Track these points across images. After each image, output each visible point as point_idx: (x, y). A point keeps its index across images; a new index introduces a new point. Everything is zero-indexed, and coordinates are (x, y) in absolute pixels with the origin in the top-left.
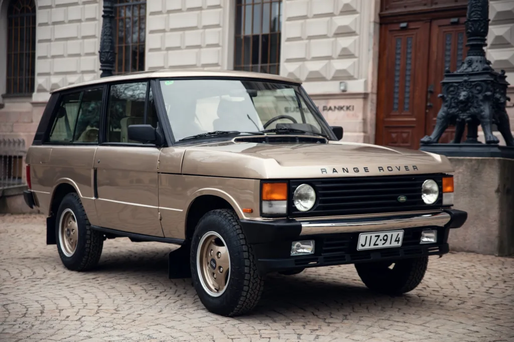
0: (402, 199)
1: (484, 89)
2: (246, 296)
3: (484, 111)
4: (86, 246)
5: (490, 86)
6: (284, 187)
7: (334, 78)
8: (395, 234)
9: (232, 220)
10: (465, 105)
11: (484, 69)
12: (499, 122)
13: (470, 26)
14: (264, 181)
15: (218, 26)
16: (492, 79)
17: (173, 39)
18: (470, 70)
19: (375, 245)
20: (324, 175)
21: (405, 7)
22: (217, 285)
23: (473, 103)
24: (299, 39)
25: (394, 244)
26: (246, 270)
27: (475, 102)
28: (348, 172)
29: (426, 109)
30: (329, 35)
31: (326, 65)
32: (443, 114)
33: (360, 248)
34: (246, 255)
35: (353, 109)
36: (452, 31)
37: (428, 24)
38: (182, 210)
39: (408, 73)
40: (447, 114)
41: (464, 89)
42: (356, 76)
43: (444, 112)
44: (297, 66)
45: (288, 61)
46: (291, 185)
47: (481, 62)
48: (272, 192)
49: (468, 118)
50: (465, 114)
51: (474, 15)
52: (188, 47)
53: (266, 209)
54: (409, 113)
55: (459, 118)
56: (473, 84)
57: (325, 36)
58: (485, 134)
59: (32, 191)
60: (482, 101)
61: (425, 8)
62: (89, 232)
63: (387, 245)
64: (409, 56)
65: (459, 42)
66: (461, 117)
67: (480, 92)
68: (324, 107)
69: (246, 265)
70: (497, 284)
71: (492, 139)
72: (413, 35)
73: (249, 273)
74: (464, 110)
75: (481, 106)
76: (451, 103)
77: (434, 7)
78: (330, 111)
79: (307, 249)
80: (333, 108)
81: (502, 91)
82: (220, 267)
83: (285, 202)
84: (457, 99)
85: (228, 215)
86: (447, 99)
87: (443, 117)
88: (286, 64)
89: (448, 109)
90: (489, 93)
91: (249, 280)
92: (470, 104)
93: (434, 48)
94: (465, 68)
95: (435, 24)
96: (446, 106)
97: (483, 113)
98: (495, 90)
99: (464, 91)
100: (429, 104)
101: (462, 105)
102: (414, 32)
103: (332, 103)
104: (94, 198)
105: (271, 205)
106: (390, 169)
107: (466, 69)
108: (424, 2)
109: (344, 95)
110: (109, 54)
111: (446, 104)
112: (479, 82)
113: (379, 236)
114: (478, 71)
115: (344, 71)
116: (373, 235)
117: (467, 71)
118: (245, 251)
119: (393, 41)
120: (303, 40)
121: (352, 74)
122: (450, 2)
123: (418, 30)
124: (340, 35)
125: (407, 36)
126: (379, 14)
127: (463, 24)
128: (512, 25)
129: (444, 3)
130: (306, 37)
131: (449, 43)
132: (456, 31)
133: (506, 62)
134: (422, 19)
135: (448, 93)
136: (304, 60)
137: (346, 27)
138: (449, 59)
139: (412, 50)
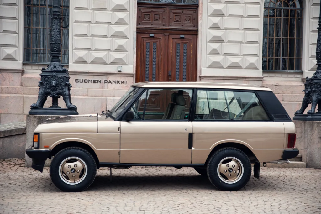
7: (112, 63)
21: (152, 25)
30: (108, 36)
31: (107, 54)
35: (126, 84)
36: (181, 42)
37: (168, 36)
39: (155, 63)
44: (85, 53)
45: (77, 49)
57: (105, 36)
61: (165, 27)
68: (105, 81)
77: (170, 27)
78: (110, 84)
80: (112, 82)
88: (74, 51)
93: (171, 51)
95: (171, 36)
102: (158, 40)
103: (111, 79)
108: (164, 24)
109: (120, 74)
115: (121, 59)
119: (144, 44)
120: (88, 36)
121: (126, 62)
122: (179, 26)
123: (160, 39)
124: (116, 37)
125: (153, 42)
126: (137, 27)
127: (186, 39)
128: (220, 43)
129: (176, 26)
130: (91, 35)
131: (178, 48)
132: (183, 42)
133: (219, 63)
134: (163, 33)
135: (318, 88)
136: (89, 49)
137: (121, 32)
138: (179, 57)
139: (156, 50)
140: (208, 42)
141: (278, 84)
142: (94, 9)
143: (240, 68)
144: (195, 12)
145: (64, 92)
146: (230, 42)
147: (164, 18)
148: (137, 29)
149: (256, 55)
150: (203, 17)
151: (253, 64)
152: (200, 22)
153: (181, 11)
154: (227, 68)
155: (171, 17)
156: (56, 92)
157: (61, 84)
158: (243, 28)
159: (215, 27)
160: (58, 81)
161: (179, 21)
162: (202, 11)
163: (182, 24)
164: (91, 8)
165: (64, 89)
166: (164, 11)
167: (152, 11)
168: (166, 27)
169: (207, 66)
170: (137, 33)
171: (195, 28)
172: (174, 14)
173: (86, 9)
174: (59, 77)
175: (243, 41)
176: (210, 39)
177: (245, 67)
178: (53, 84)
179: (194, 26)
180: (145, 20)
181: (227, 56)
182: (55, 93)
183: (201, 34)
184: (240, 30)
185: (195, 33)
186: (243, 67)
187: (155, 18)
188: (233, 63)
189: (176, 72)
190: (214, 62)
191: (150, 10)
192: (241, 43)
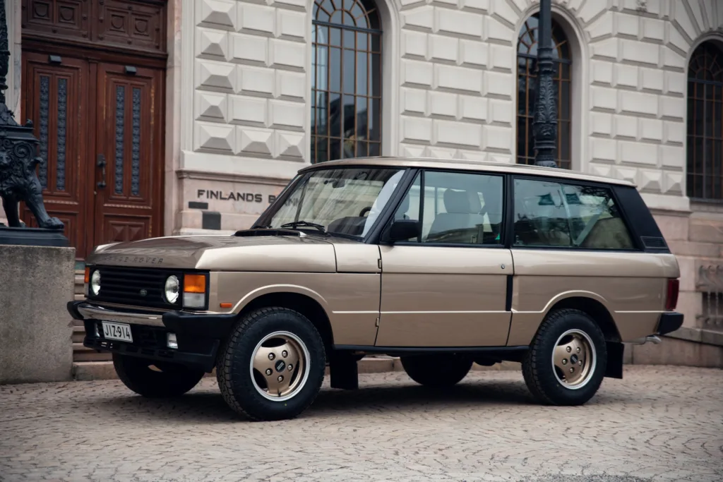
21: (55, 31)
29: (95, 190)
36: (127, 84)
39: (62, 132)
54: (67, 194)
61: (86, 41)
64: (62, 107)
65: (134, 100)
72: (69, 76)
77: (99, 43)
93: (103, 103)
95: (105, 67)
102: (69, 73)
108: (85, 33)
119: (36, 79)
122: (122, 42)
123: (76, 71)
125: (57, 77)
127: (138, 76)
128: (225, 95)
129: (114, 41)
131: (121, 99)
132: (132, 84)
133: (223, 140)
134: (84, 56)
138: (121, 122)
139: (66, 99)
140: (198, 89)
141: (342, 199)
143: (267, 155)
144: (158, 13)
145: (31, 183)
146: (245, 92)
147: (85, 19)
148: (23, 38)
149: (299, 129)
150: (182, 28)
151: (293, 148)
152: (176, 38)
153: (125, 6)
154: (239, 155)
155: (102, 18)
156: (6, 183)
157: (21, 162)
158: (271, 63)
159: (213, 53)
160: (15, 154)
161: (122, 29)
162: (180, 11)
163: (130, 40)
165: (28, 175)
168: (90, 42)
169: (197, 147)
170: (23, 50)
171: (160, 52)
172: (108, 10)
174: (15, 143)
175: (273, 94)
176: (202, 83)
177: (277, 155)
178: (5, 162)
179: (158, 47)
180: (35, 16)
181: (240, 127)
182: (4, 185)
183: (180, 67)
184: (266, 67)
185: (159, 63)
186: (273, 155)
187: (61, 16)
188: (255, 144)
189: (115, 157)
190: (214, 139)
192: (268, 98)
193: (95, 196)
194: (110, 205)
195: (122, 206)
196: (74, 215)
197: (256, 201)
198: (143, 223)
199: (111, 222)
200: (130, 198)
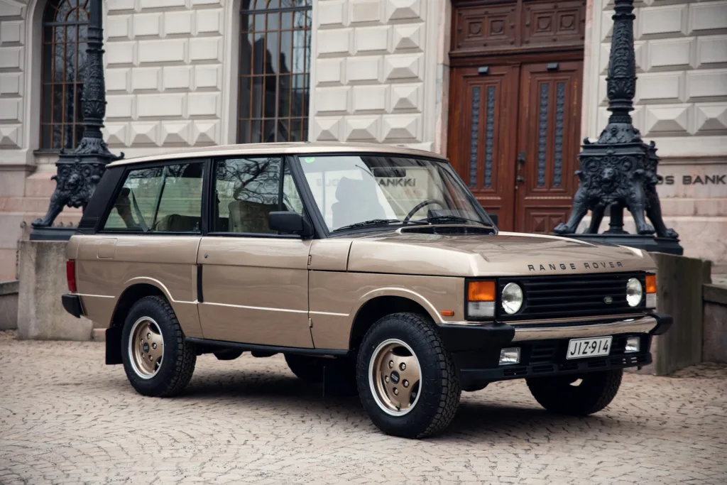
0: (608, 300)
1: (634, 165)
2: (442, 414)
3: (634, 193)
4: (177, 363)
5: (641, 161)
6: (491, 286)
7: (388, 140)
8: (604, 340)
9: (423, 326)
10: (611, 184)
11: (633, 141)
12: (650, 207)
13: (614, 85)
14: (469, 280)
15: (215, 61)
16: (644, 153)
17: (144, 78)
18: (614, 140)
19: (584, 353)
20: (532, 272)
21: (485, 45)
22: (397, 403)
23: (619, 182)
24: (337, 83)
25: (603, 353)
26: (444, 382)
27: (623, 181)
28: (555, 268)
29: (515, 185)
30: (380, 80)
31: (376, 121)
32: (583, 196)
33: (569, 356)
34: (443, 365)
36: (550, 80)
37: (518, 69)
38: (347, 315)
39: (490, 135)
40: (587, 196)
41: (609, 164)
42: (419, 138)
43: (583, 193)
44: (334, 122)
45: (321, 114)
46: (499, 282)
47: (627, 130)
48: (480, 292)
49: (614, 201)
50: (610, 197)
51: (619, 71)
52: (169, 90)
53: (472, 311)
54: (492, 190)
55: (602, 201)
56: (620, 158)
57: (374, 82)
58: (636, 221)
59: (79, 294)
60: (631, 180)
62: (180, 346)
63: (596, 353)
64: (491, 112)
65: (559, 94)
66: (605, 200)
67: (629, 169)
69: (444, 376)
70: (684, 405)
71: (646, 229)
72: (496, 83)
73: (447, 387)
74: (608, 192)
75: (630, 186)
76: (591, 182)
77: (525, 47)
79: (514, 357)
80: (387, 181)
81: (653, 168)
82: (404, 381)
83: (493, 303)
84: (601, 178)
85: (415, 319)
86: (587, 177)
87: (582, 200)
88: (317, 118)
89: (588, 189)
90: (640, 171)
91: (447, 395)
92: (616, 184)
93: (525, 103)
94: (608, 138)
95: (527, 69)
96: (585, 186)
97: (634, 196)
98: (646, 166)
99: (609, 167)
100: (519, 178)
101: (607, 185)
102: (497, 80)
104: (196, 302)
105: (477, 307)
106: (595, 265)
107: (610, 139)
108: (511, 40)
110: (98, 104)
111: (586, 183)
112: (628, 157)
113: (587, 343)
114: (625, 142)
115: (403, 130)
116: (583, 342)
117: (611, 142)
118: (441, 361)
119: (468, 91)
120: (342, 85)
121: (414, 135)
122: (548, 41)
123: (502, 78)
124: (396, 81)
125: (487, 86)
126: (450, 54)
127: (564, 71)
129: (540, 42)
130: (347, 81)
131: (544, 96)
132: (555, 80)
134: (508, 62)
135: (588, 169)
136: (344, 113)
137: (405, 70)
138: (545, 118)
139: (494, 104)
140: (603, 74)
142: (354, 24)
143: (683, 133)
144: (584, 4)
146: (656, 69)
147: (513, 27)
148: (450, 58)
150: (594, 16)
152: (588, 26)
153: (550, 6)
154: (648, 136)
155: (528, 23)
158: (690, 31)
160: (82, 175)
161: (548, 29)
163: (554, 37)
164: (349, 23)
166: (513, 10)
167: (486, 13)
170: (452, 67)
172: (535, 14)
173: (340, 25)
174: (84, 166)
175: (691, 65)
176: (605, 67)
177: (695, 131)
179: (578, 39)
180: (471, 35)
181: (649, 107)
184: (684, 36)
185: (579, 55)
186: (689, 131)
187: (492, 30)
188: (660, 122)
189: (537, 153)
191: (482, 11)
192: (685, 70)
193: (515, 190)
194: (530, 198)
195: (542, 198)
196: (498, 209)
197: (668, 184)
198: (563, 213)
199: (533, 213)
200: (552, 190)
